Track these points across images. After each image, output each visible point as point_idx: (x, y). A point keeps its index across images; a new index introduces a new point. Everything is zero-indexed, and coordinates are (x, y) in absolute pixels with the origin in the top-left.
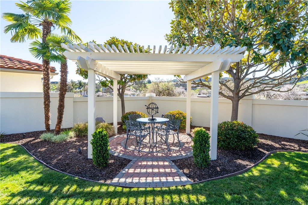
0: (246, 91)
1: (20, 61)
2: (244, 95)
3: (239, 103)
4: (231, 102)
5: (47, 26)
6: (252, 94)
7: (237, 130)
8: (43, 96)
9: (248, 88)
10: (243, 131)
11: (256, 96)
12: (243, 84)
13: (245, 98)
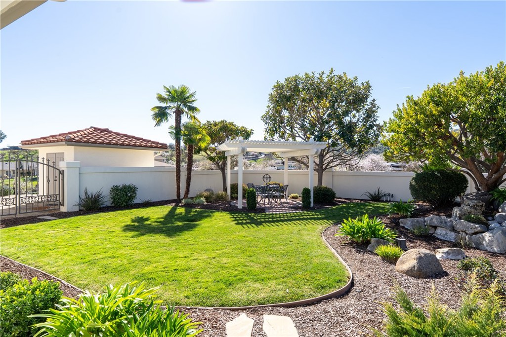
0: (328, 165)
1: (148, 141)
2: (326, 168)
3: (323, 174)
4: (317, 173)
5: (179, 113)
6: (332, 167)
7: (323, 191)
8: (176, 170)
9: (329, 163)
10: (327, 191)
11: (337, 168)
12: (325, 160)
13: (326, 170)
